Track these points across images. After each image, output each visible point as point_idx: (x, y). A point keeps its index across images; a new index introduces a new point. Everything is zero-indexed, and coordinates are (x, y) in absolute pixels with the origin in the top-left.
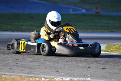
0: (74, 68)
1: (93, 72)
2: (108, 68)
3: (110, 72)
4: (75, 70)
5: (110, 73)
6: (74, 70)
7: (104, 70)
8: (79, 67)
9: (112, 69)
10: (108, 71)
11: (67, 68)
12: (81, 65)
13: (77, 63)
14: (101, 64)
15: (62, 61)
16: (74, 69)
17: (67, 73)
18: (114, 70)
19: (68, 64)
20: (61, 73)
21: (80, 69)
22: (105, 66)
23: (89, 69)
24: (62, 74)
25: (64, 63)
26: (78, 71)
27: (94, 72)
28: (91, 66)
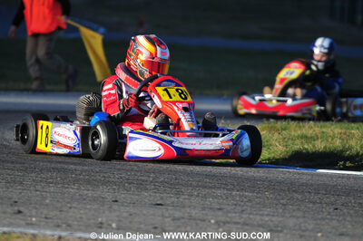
0: (68, 203)
1: (125, 215)
2: (173, 203)
3: (178, 214)
4: (72, 209)
5: (178, 219)
6: (70, 208)
7: (159, 211)
8: (85, 199)
9: (184, 207)
10: (171, 212)
11: (47, 201)
12: (90, 193)
13: (78, 189)
14: (150, 193)
15: (34, 180)
16: (69, 205)
17: (46, 218)
18: (188, 210)
19: (52, 189)
20: (31, 216)
21: (88, 207)
22: (162, 198)
23: (115, 206)
24: (34, 219)
25: (38, 187)
26: (82, 212)
27: (131, 215)
28: (122, 196)
